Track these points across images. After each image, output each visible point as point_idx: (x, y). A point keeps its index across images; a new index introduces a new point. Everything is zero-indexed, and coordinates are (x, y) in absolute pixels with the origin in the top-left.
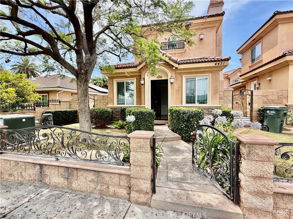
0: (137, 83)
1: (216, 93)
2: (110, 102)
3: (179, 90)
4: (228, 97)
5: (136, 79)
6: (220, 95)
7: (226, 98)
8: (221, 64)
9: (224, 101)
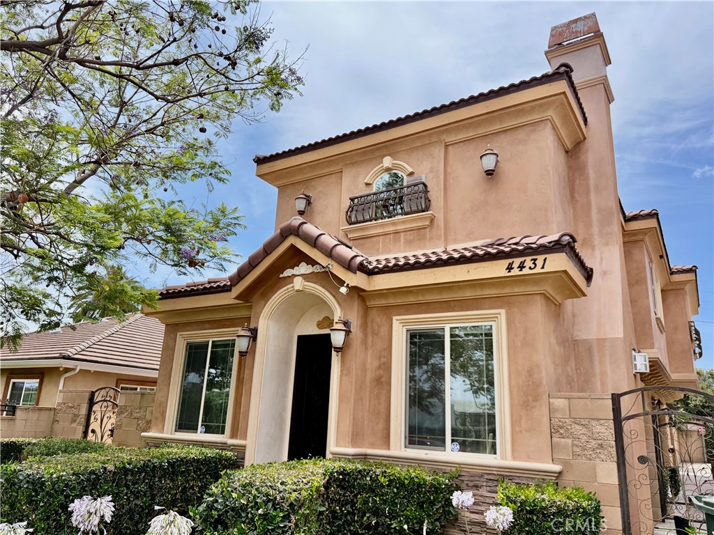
1: (536, 400)
2: (156, 418)
4: (594, 423)
6: (551, 410)
7: (584, 431)
8: (533, 266)
9: (573, 445)
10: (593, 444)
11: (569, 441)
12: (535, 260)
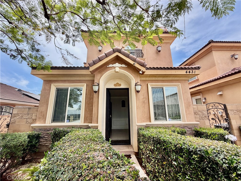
0: (87, 90)
1: (189, 106)
2: (40, 118)
3: (145, 102)
4: (203, 111)
5: (87, 85)
7: (201, 113)
8: (192, 72)
9: (199, 117)
10: (204, 116)
11: (198, 116)
12: (193, 71)
